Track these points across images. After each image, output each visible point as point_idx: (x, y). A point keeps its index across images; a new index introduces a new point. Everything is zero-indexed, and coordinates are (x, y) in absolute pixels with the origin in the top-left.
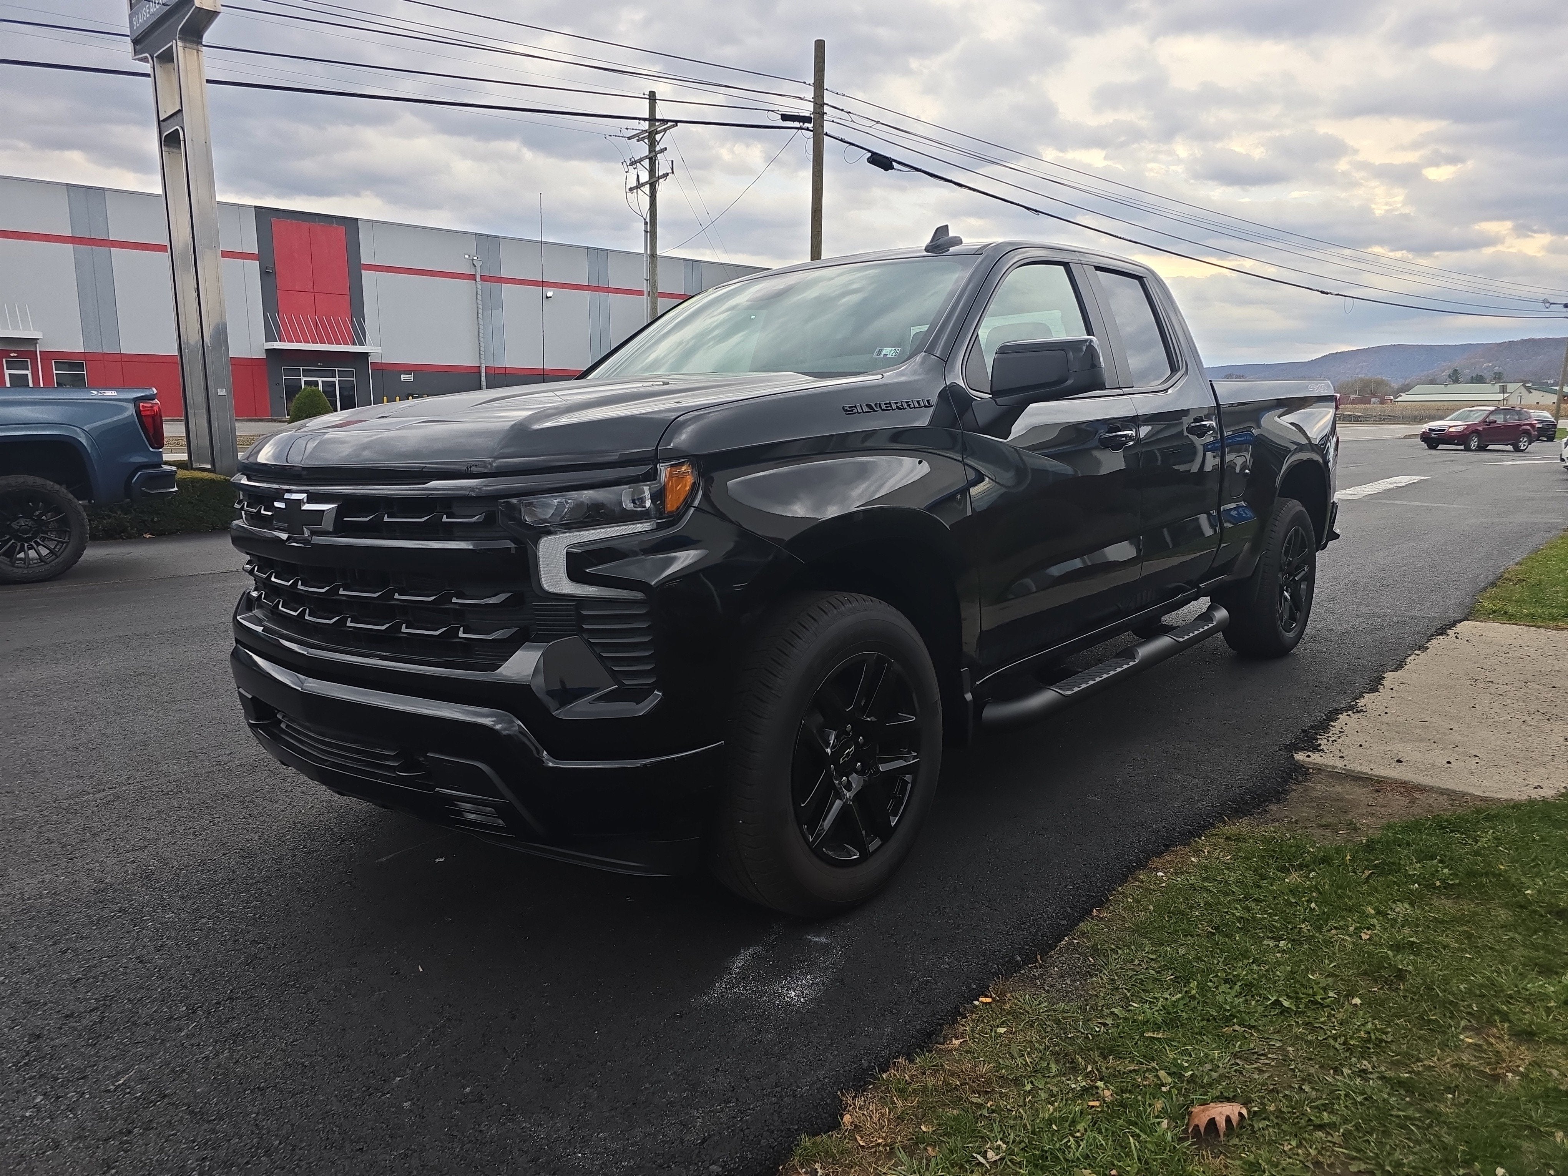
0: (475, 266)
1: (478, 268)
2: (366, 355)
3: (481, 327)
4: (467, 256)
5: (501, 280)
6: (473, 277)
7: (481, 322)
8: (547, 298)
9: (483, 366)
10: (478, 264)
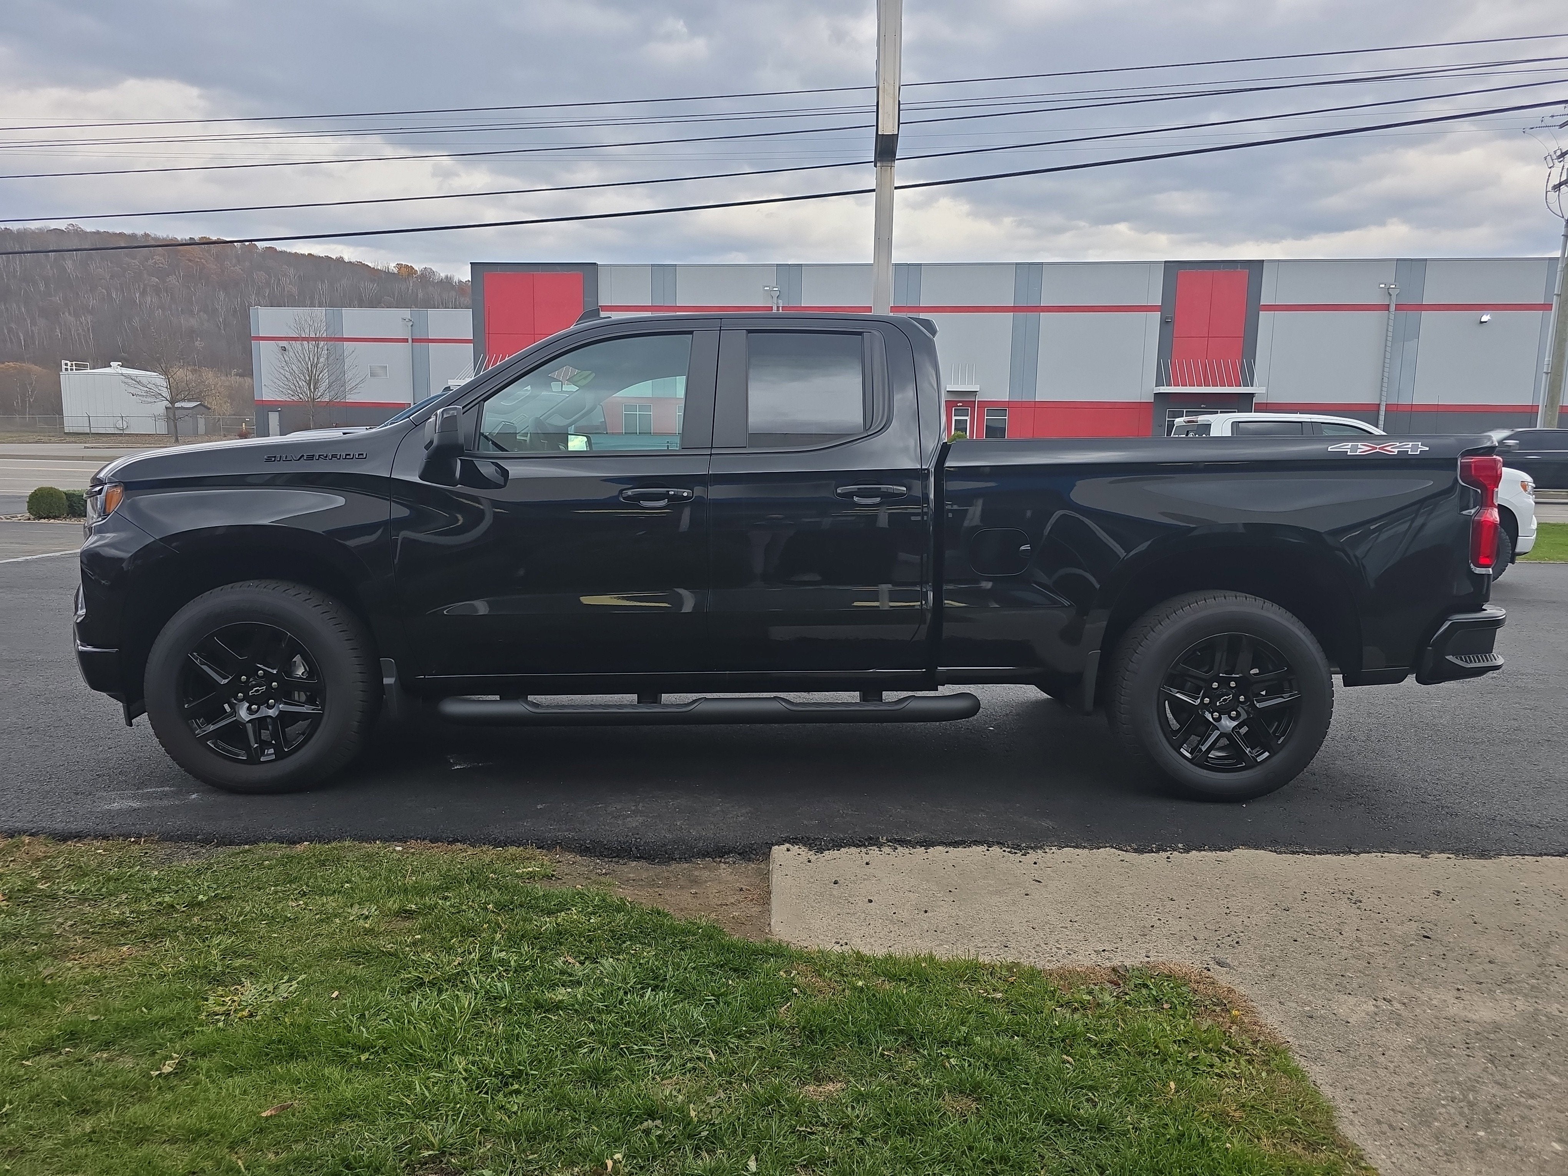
0: (1391, 295)
1: (1394, 297)
2: (1252, 395)
3: (1387, 361)
4: (1381, 286)
5: (1421, 307)
6: (1387, 307)
7: (1388, 355)
8: (1482, 322)
9: (1383, 404)
10: (1394, 293)
